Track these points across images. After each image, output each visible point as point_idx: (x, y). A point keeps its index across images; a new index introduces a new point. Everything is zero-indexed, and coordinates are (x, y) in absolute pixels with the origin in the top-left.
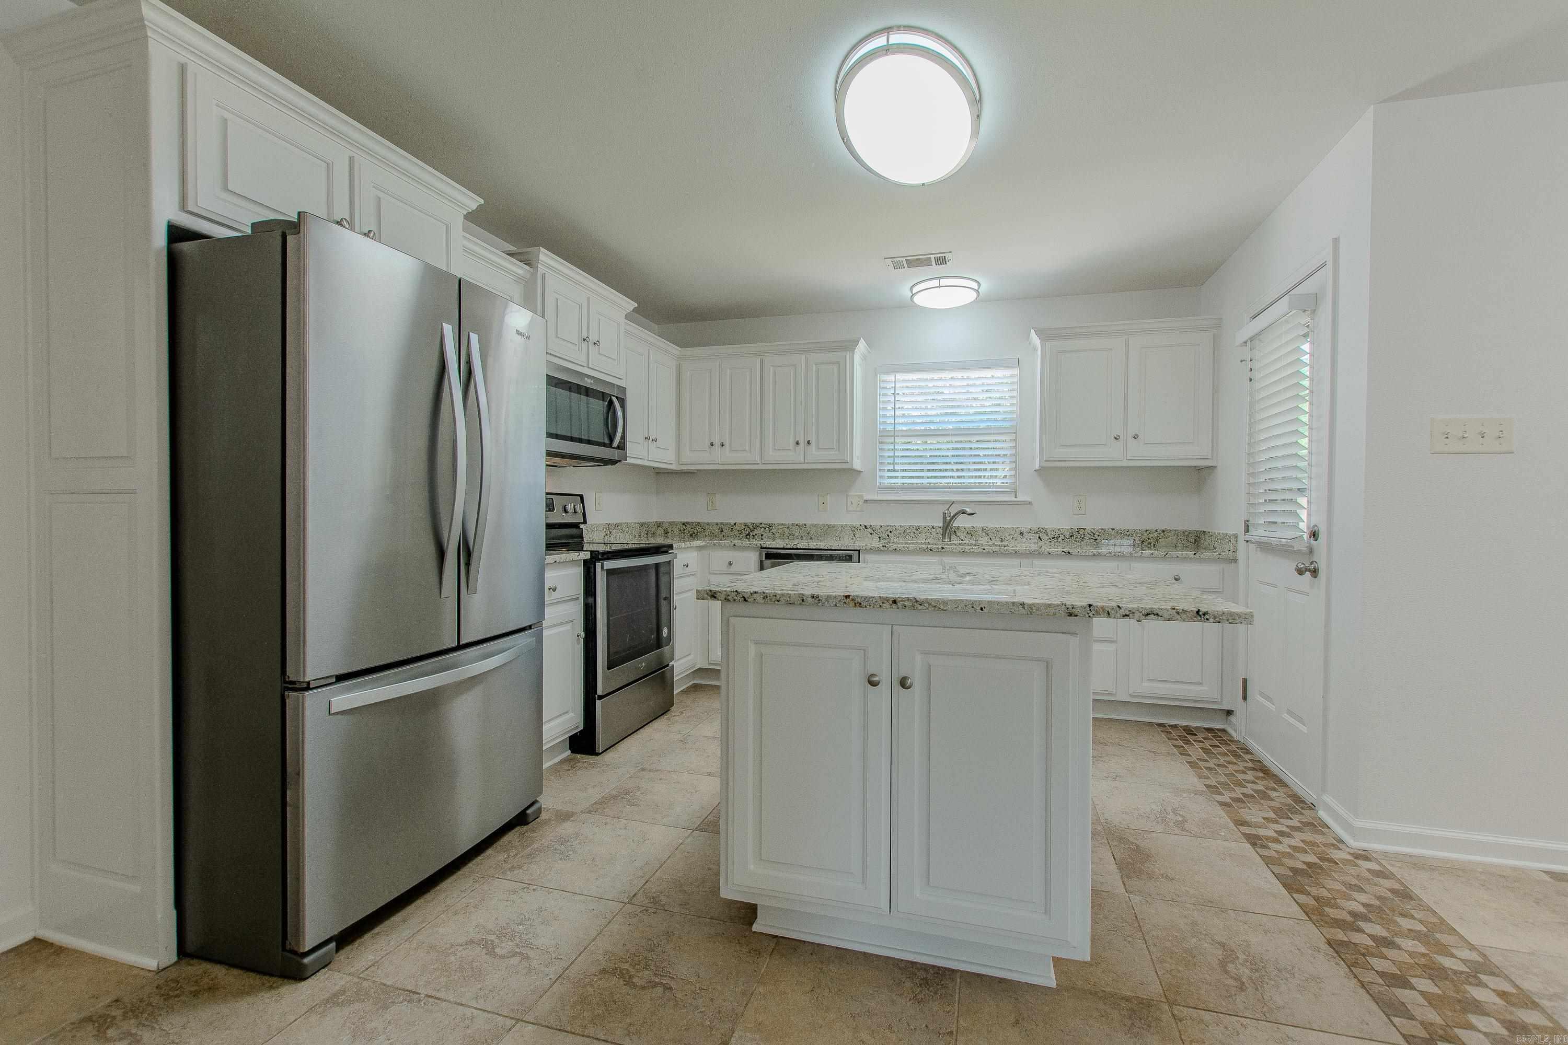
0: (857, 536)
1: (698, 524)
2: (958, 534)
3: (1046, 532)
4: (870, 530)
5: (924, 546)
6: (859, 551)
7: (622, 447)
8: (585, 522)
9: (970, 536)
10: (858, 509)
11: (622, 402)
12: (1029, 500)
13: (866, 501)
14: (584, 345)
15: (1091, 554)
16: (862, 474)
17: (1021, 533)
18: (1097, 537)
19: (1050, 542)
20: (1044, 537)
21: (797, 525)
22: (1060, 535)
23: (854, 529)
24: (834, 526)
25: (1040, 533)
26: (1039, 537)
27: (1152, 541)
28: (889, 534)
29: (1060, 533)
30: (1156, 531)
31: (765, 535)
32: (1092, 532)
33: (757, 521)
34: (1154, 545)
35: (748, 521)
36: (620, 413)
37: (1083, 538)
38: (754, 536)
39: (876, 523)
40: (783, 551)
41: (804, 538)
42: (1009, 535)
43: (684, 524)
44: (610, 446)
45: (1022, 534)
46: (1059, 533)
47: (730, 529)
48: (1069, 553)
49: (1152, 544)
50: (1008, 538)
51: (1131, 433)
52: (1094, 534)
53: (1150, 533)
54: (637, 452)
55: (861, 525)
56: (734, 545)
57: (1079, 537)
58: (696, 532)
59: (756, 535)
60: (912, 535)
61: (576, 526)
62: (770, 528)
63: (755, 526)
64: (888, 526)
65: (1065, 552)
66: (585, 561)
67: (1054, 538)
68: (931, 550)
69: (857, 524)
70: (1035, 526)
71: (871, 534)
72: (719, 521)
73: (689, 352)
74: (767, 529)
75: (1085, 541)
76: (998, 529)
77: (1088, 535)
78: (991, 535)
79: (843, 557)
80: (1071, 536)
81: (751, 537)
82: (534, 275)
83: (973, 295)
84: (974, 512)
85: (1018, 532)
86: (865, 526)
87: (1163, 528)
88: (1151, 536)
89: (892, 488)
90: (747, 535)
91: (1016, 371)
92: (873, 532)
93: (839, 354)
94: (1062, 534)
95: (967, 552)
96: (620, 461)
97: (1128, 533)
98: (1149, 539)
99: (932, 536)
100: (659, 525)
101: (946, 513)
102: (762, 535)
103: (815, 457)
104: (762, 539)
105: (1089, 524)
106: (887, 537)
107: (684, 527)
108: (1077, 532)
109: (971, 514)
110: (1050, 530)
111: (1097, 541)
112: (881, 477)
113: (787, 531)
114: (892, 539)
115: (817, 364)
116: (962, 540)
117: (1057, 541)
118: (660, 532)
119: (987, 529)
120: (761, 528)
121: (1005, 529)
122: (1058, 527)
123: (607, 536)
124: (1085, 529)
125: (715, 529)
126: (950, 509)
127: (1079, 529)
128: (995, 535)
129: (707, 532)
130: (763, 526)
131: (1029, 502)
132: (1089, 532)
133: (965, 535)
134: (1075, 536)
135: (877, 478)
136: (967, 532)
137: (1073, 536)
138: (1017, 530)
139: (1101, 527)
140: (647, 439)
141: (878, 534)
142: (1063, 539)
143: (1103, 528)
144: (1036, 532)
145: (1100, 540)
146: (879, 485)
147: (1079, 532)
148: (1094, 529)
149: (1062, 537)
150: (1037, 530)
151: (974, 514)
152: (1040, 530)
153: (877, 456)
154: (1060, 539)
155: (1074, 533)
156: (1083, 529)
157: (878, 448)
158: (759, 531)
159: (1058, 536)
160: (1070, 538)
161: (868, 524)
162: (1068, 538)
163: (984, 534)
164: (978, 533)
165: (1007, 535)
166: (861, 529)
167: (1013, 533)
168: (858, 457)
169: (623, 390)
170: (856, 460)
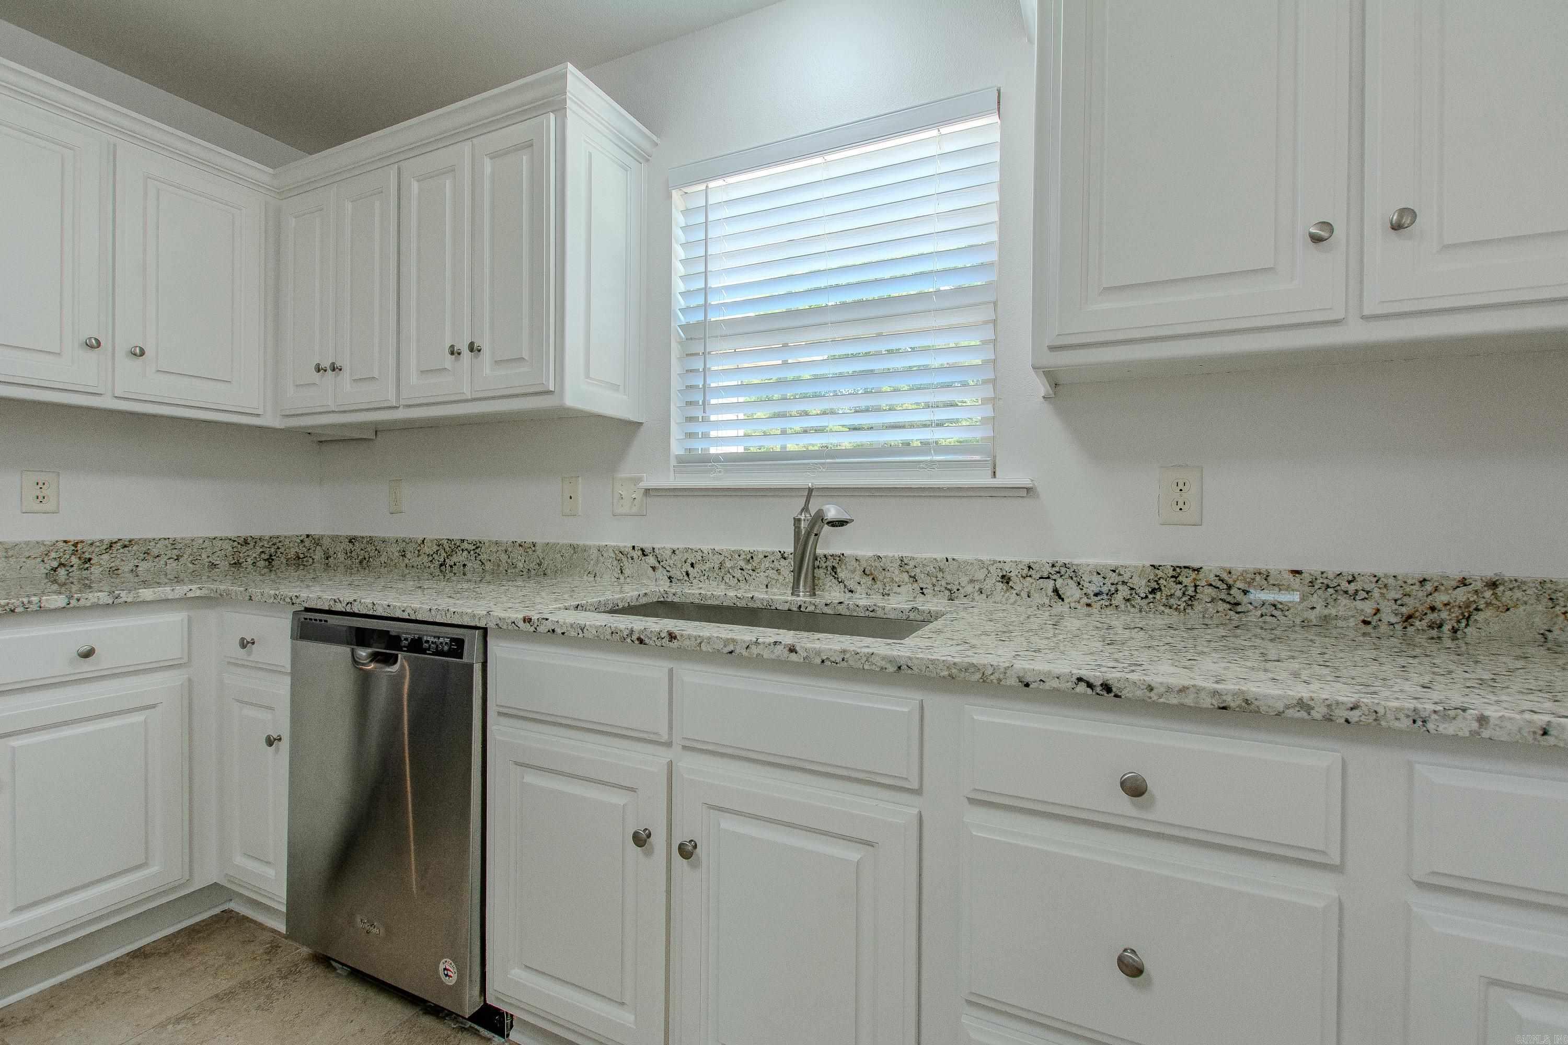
0: (627, 572)
1: (371, 540)
2: (842, 575)
3: (1075, 576)
4: (651, 560)
5: (622, 627)
6: (485, 630)
9: (868, 580)
10: (634, 510)
12: (1025, 481)
13: (647, 491)
15: (1207, 702)
16: (642, 429)
17: (1003, 577)
18: (1239, 596)
19: (1089, 605)
20: (1071, 591)
21: (520, 545)
22: (1120, 587)
24: (585, 549)
25: (1057, 581)
26: (1056, 591)
27: (1444, 615)
28: (690, 570)
29: (1121, 579)
30: (1464, 582)
31: (469, 565)
32: (1222, 581)
33: (458, 536)
34: (1455, 631)
37: (1192, 598)
38: (451, 567)
39: (664, 542)
41: (533, 572)
42: (972, 581)
43: (350, 541)
45: (1005, 579)
46: (1114, 578)
47: (417, 552)
48: (1107, 688)
49: (1446, 628)
50: (969, 589)
52: (1229, 587)
53: (1436, 589)
55: (634, 547)
56: (251, 599)
57: (1179, 593)
58: (367, 557)
59: (455, 565)
60: (738, 573)
62: (477, 551)
63: (455, 546)
64: (687, 550)
65: (1090, 685)
67: (1101, 593)
68: (641, 641)
69: (626, 544)
70: (1043, 558)
71: (654, 568)
74: (472, 552)
75: (1198, 607)
76: (941, 565)
77: (1209, 590)
78: (924, 581)
79: (444, 644)
80: (1153, 591)
81: (449, 569)
84: (844, 517)
85: (996, 573)
86: (642, 550)
87: (1490, 574)
88: (1441, 598)
90: (441, 565)
92: (657, 565)
94: (1124, 583)
95: (741, 655)
97: (1352, 588)
98: (1433, 609)
99: (781, 578)
100: (317, 541)
101: (799, 520)
102: (464, 565)
104: (464, 574)
105: (1212, 553)
106: (686, 578)
107: (351, 545)
108: (1172, 577)
109: (842, 523)
110: (1089, 568)
111: (1239, 609)
112: (690, 435)
113: (504, 557)
114: (695, 581)
115: (494, 156)
116: (851, 591)
117: (1111, 605)
118: (318, 555)
119: (912, 564)
120: (463, 550)
121: (961, 566)
122: (1112, 562)
123: (62, 572)
124: (1198, 570)
125: (394, 550)
126: (805, 509)
127: (1178, 570)
128: (934, 580)
129: (383, 559)
130: (465, 545)
131: (1028, 490)
132: (1212, 578)
133: (857, 579)
134: (1166, 592)
135: (676, 433)
136: (864, 571)
137: (1160, 589)
138: (992, 569)
139: (1251, 566)
140: (94, 345)
141: (668, 568)
142: (1128, 600)
143: (1262, 567)
144: (1045, 575)
145: (1251, 607)
146: (682, 452)
147: (1180, 579)
148: (1233, 572)
149: (1124, 592)
150: (1049, 569)
151: (847, 522)
152: (1059, 570)
153: (676, 384)
154: (1118, 599)
155: (1165, 583)
156: (1194, 570)
157: (676, 368)
158: (459, 558)
159: (1113, 589)
160: (1150, 596)
161: (647, 546)
162: (1143, 595)
163: (905, 576)
164: (888, 574)
165: (964, 580)
166: (635, 557)
167: (980, 575)
168: (615, 387)
170: (596, 391)
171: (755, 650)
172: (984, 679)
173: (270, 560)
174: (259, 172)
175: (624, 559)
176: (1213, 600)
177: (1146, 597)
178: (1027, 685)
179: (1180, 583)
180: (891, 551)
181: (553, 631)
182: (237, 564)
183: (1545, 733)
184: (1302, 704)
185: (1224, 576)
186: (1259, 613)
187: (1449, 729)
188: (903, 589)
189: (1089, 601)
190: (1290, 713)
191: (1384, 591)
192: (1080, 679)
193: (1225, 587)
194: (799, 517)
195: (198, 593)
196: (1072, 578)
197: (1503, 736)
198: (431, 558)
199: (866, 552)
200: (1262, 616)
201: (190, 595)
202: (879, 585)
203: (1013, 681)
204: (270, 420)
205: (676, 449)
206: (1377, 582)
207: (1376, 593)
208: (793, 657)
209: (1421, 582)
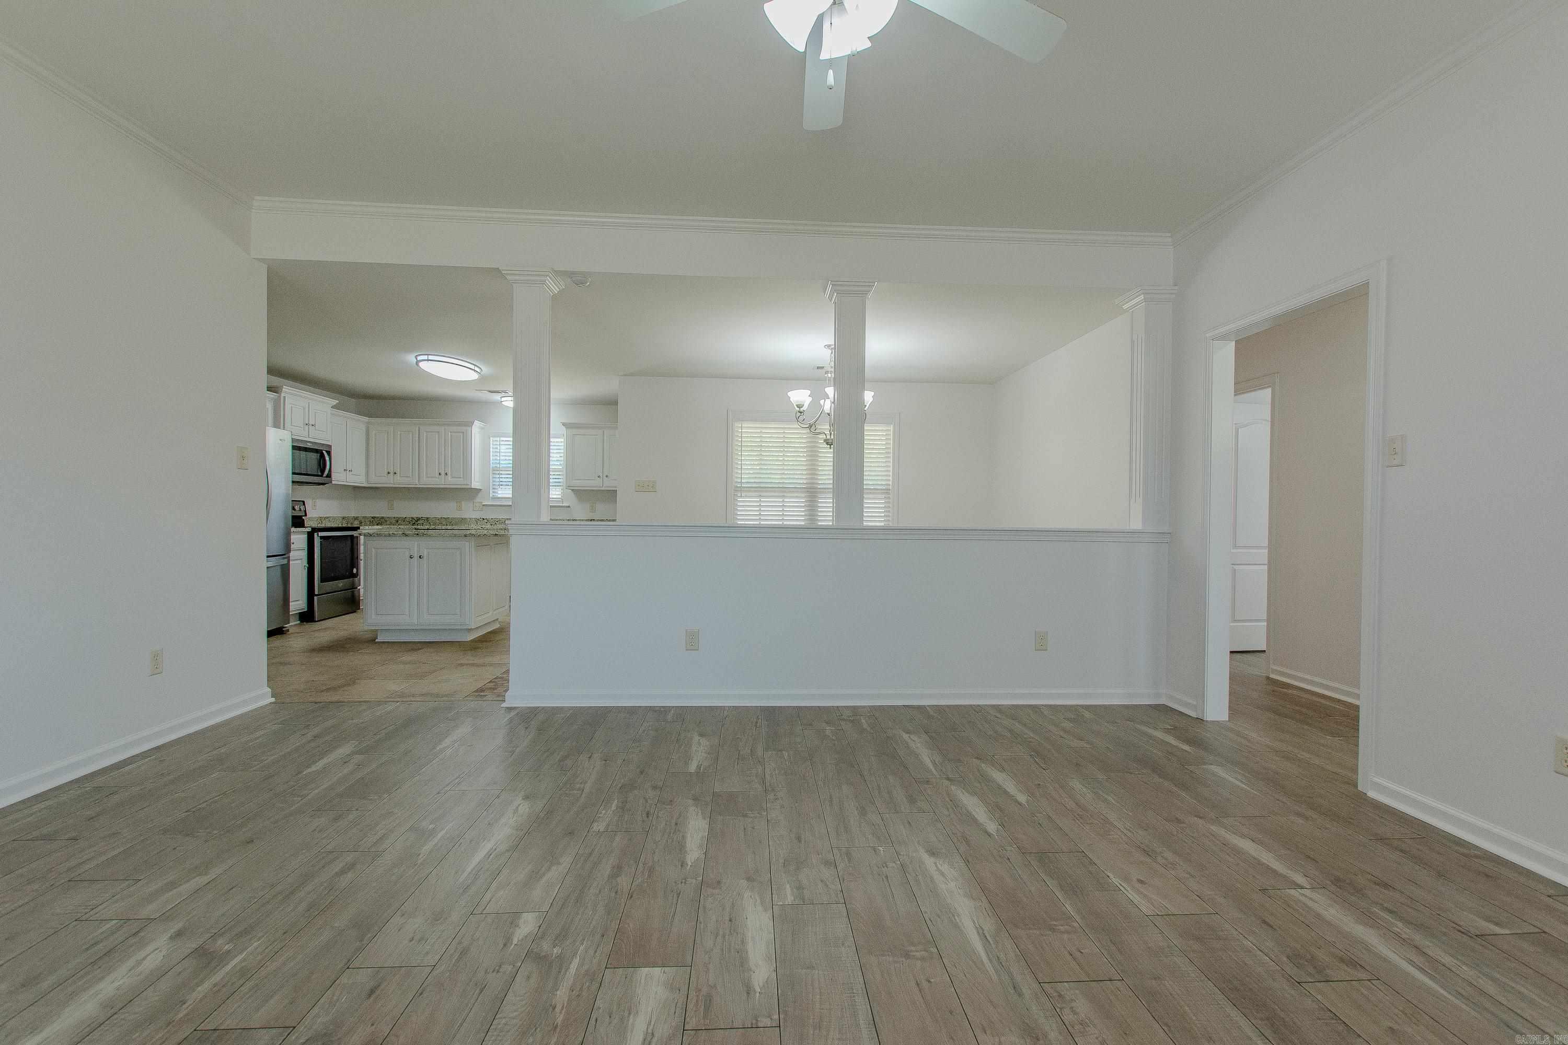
0: (478, 523)
1: (379, 517)
4: (486, 521)
7: (329, 476)
8: (306, 515)
10: (480, 510)
11: (329, 453)
12: (567, 505)
13: (484, 505)
14: (307, 427)
16: (482, 490)
21: (444, 518)
23: (477, 520)
24: (465, 519)
28: (497, 523)
31: (424, 523)
33: (420, 516)
35: (414, 516)
36: (327, 458)
39: (488, 517)
43: (372, 518)
44: (322, 476)
47: (403, 520)
51: (606, 474)
54: (339, 477)
55: (481, 518)
58: (381, 522)
59: (419, 523)
61: (301, 517)
62: (428, 520)
63: (418, 519)
64: (496, 518)
66: (308, 532)
69: (478, 517)
72: (397, 516)
73: (373, 420)
74: (426, 520)
81: (416, 525)
82: (280, 397)
90: (413, 524)
93: (464, 428)
96: (328, 483)
103: (451, 481)
113: (438, 521)
115: (452, 433)
125: (393, 521)
129: (388, 522)
130: (423, 518)
135: (491, 493)
140: (346, 471)
141: (490, 522)
153: (491, 482)
157: (491, 478)
158: (421, 521)
161: (484, 517)
168: (478, 482)
169: (330, 446)
170: (475, 484)
174: (365, 420)
198: (409, 522)
204: (365, 485)
205: (491, 496)
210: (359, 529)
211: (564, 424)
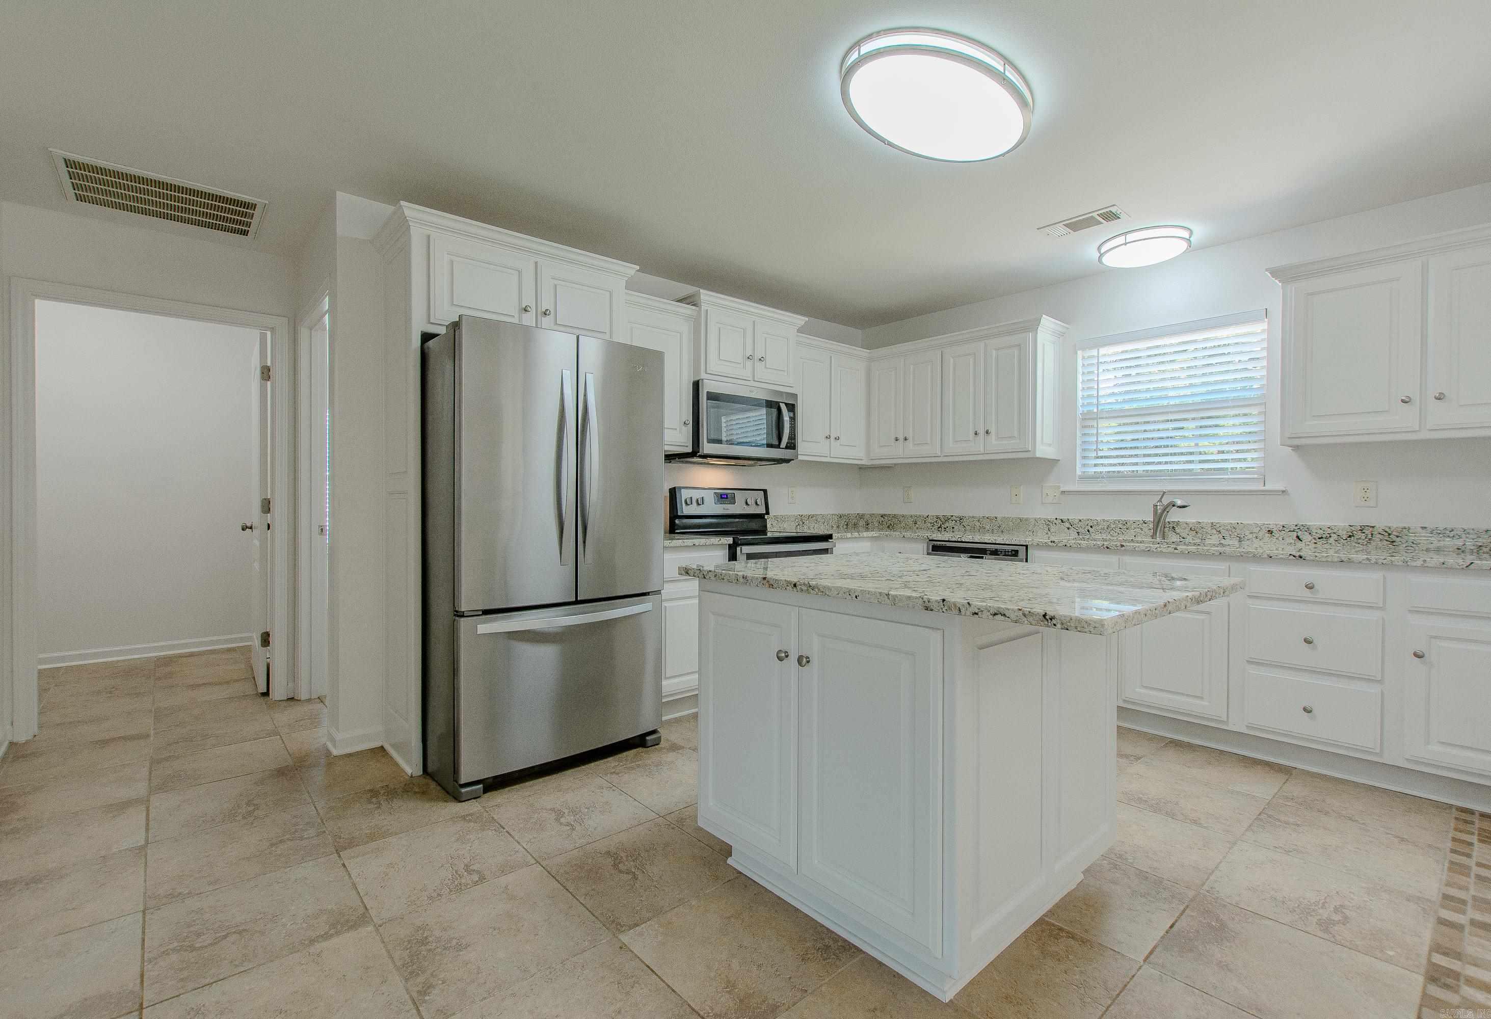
0: (1052, 530)
1: (895, 516)
2: (1177, 531)
3: (1309, 530)
4: (1067, 525)
6: (1027, 546)
7: (792, 446)
8: (768, 513)
10: (1055, 501)
11: (792, 408)
12: (1279, 487)
13: (1063, 492)
14: (749, 363)
15: (1336, 560)
16: (1060, 463)
17: (1269, 531)
18: (1395, 539)
19: (1316, 543)
20: (1306, 537)
21: (988, 518)
22: (1332, 535)
23: (1048, 523)
24: (1027, 520)
25: (1298, 533)
28: (1090, 529)
29: (1332, 531)
31: (956, 527)
32: (1386, 532)
33: (949, 514)
35: (941, 514)
36: (788, 416)
37: (1370, 539)
38: (945, 528)
39: (1073, 516)
40: (948, 544)
42: (1251, 533)
43: (882, 516)
44: (778, 446)
45: (1270, 532)
46: (1329, 531)
47: (923, 521)
48: (1301, 557)
50: (1250, 536)
52: (1389, 534)
54: (806, 449)
55: (1056, 519)
57: (1363, 537)
58: (892, 524)
59: (947, 527)
60: (1118, 530)
61: (760, 517)
62: (962, 521)
63: (947, 519)
64: (1088, 520)
65: (1294, 556)
66: (729, 545)
67: (1322, 538)
68: (1108, 548)
69: (1052, 517)
70: (1291, 522)
71: (1068, 528)
72: (913, 513)
73: (878, 352)
74: (958, 522)
75: (1373, 543)
76: (1234, 525)
77: (1379, 536)
78: (1224, 532)
79: (1008, 552)
80: (1350, 536)
81: (943, 529)
82: (697, 312)
83: (1184, 245)
84: (1186, 504)
85: (1265, 530)
86: (1061, 520)
89: (1097, 477)
90: (939, 528)
91: (1264, 326)
92: (1071, 526)
93: (1018, 337)
94: (1334, 533)
96: (793, 460)
97: (1452, 534)
100: (861, 516)
101: (1157, 505)
103: (997, 447)
104: (953, 532)
105: (1381, 520)
106: (1088, 533)
107: (882, 519)
108: (1360, 530)
109: (1184, 507)
110: (1315, 527)
111: (1395, 544)
112: (1084, 465)
113: (978, 524)
114: (1093, 534)
115: (997, 350)
116: (1184, 538)
117: (1327, 543)
118: (862, 523)
119: (1218, 525)
120: (952, 520)
121: (1245, 526)
122: (1329, 524)
123: (798, 526)
124: (1373, 527)
125: (910, 521)
126: (1160, 501)
127: (1363, 527)
128: (1231, 533)
129: (903, 525)
130: (954, 518)
131: (1283, 491)
132: (1380, 530)
133: (1187, 532)
134: (1357, 537)
135: (1078, 466)
136: (1191, 529)
137: (1353, 536)
138: (1263, 527)
139: (1402, 525)
140: (828, 437)
141: (1077, 528)
142: (1337, 541)
143: (1406, 526)
144: (1292, 530)
145: (1400, 543)
146: (1080, 474)
147: (1364, 531)
148: (1391, 528)
149: (1334, 537)
150: (1294, 528)
151: (1187, 506)
152: (1299, 528)
153: (1079, 442)
154: (1331, 540)
155: (1356, 533)
156: (1371, 527)
157: (1079, 434)
158: (950, 524)
159: (1329, 535)
160: (1349, 539)
161: (1064, 518)
162: (1345, 538)
163: (1214, 531)
164: (1204, 530)
165: (1247, 533)
166: (1057, 523)
167: (1256, 530)
168: (1050, 445)
169: (795, 396)
170: (1045, 448)
171: (1159, 549)
172: (1254, 556)
173: (847, 525)
174: (865, 353)
175: (1050, 524)
176: (1381, 540)
177: (1346, 539)
178: (1271, 557)
179: (1364, 533)
180: (1206, 520)
181: (1066, 545)
182: (838, 527)
183: (1443, 564)
184: (1368, 559)
185: (1387, 530)
186: (1404, 546)
187: (1414, 564)
188: (1213, 537)
189: (1315, 541)
190: (1364, 562)
191: (1467, 535)
192: (1290, 555)
193: (1387, 534)
194: (1156, 504)
195: (875, 535)
196: (1306, 531)
197: (1430, 565)
198: (932, 524)
199: (1192, 520)
200: (1406, 547)
201: (874, 536)
202: (1199, 535)
203: (1266, 556)
204: (864, 462)
205: (1079, 472)
206: (1464, 531)
207: (1463, 536)
208: (1176, 551)
209: (1486, 531)
210: (831, 538)
211: (1275, 273)
